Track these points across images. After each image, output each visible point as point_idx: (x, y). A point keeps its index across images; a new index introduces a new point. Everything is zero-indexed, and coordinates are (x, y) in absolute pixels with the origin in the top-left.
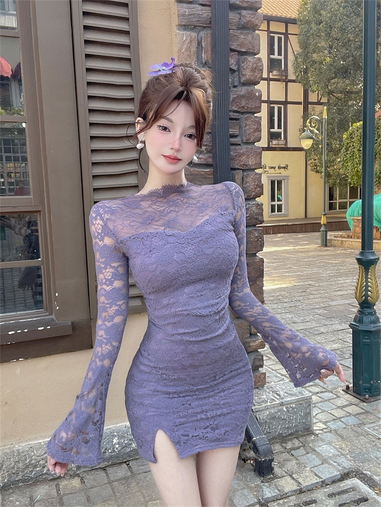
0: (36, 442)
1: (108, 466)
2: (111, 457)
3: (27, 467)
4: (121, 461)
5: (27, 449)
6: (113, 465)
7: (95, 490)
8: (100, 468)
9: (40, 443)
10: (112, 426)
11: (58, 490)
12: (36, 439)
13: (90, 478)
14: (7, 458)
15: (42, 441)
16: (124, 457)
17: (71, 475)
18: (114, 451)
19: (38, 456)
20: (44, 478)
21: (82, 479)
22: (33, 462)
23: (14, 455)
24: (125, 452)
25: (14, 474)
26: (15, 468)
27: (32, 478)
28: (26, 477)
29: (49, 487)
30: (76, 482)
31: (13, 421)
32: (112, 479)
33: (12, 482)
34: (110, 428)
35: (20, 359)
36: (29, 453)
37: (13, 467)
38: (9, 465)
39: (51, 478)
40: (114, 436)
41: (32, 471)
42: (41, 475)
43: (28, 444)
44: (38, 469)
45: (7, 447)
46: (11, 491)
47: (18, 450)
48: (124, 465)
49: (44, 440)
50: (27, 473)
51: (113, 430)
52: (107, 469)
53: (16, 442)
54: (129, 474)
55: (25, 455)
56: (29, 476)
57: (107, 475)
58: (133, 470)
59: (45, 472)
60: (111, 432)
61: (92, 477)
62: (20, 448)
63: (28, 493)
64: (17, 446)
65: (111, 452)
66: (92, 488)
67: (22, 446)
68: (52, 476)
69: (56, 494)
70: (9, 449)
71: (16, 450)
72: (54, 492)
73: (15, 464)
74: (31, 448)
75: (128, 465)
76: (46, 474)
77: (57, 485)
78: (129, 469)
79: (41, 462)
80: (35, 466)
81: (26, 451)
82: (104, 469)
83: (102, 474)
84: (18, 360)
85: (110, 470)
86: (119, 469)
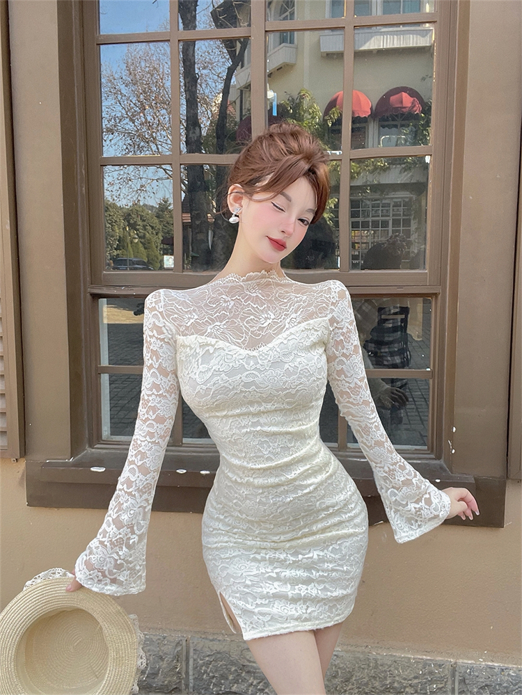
0: (403, 655)
5: (389, 663)
9: (409, 659)
12: (404, 650)
14: (359, 667)
15: (412, 656)
19: (405, 679)
22: (396, 685)
23: (369, 666)
26: (370, 686)
36: (392, 669)
37: (367, 684)
38: (361, 678)
43: (391, 655)
45: (360, 649)
47: (376, 660)
49: (416, 656)
53: (373, 646)
55: (385, 671)
62: (379, 657)
64: (374, 653)
67: (381, 654)
70: (363, 653)
71: (373, 659)
73: (370, 680)
74: (395, 662)
79: (407, 689)
81: (387, 664)
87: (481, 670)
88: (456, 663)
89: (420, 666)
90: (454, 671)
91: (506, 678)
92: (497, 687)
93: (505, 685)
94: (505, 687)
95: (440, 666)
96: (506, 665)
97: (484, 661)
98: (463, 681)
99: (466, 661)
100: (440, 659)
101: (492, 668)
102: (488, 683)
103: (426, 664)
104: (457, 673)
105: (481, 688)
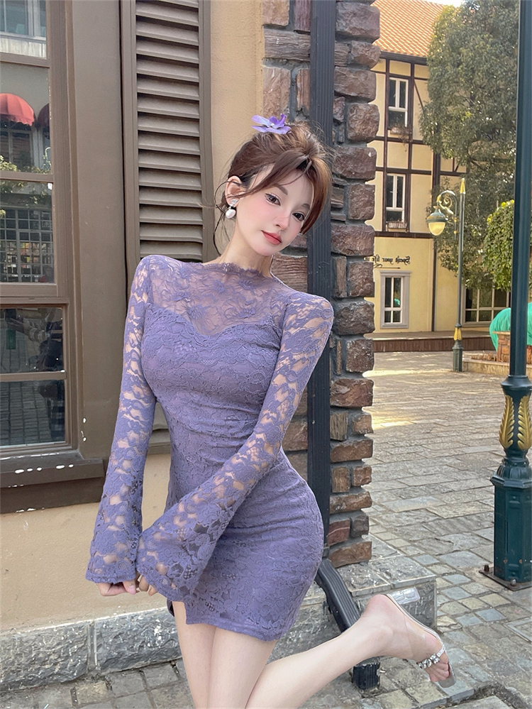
0: (46, 628)
1: (146, 667)
2: (150, 654)
3: (32, 663)
4: (165, 661)
5: (34, 638)
6: (152, 665)
7: (126, 699)
8: (134, 669)
9: (52, 629)
10: (154, 609)
11: (74, 698)
12: (46, 623)
13: (119, 683)
14: (5, 649)
15: (55, 627)
16: (169, 654)
17: (93, 678)
18: (154, 645)
19: (48, 648)
20: (56, 680)
21: (108, 684)
22: (41, 655)
23: (14, 645)
24: (170, 647)
25: (13, 671)
26: (16, 664)
27: (38, 679)
28: (31, 677)
29: (62, 692)
30: (99, 688)
31: (16, 597)
32: (151, 685)
33: (9, 684)
34: (151, 613)
35: (29, 510)
36: (36, 642)
37: (13, 663)
38: (8, 658)
39: (65, 679)
40: (156, 624)
41: (39, 669)
42: (51, 675)
43: (35, 631)
44: (47, 667)
45: (6, 633)
46: (8, 697)
47: (21, 639)
48: (169, 666)
49: (58, 626)
50: (31, 672)
51: (155, 615)
52: (144, 671)
53: (18, 627)
54: (175, 678)
55: (30, 646)
56: (34, 677)
57: (144, 680)
58: (181, 673)
59: (56, 671)
60: (152, 619)
61: (122, 681)
62: (23, 635)
63: (32, 700)
64: (19, 633)
65: (151, 647)
66: (122, 696)
67: (26, 633)
68: (67, 677)
69: (71, 703)
70: (8, 636)
71: (18, 639)
72: (69, 701)
73: (16, 658)
74: (39, 635)
75: (173, 666)
76: (58, 674)
77: (73, 691)
78: (175, 672)
79: (51, 657)
80: (44, 663)
81: (32, 640)
82: (139, 670)
83: (136, 677)
84: (26, 510)
85: (147, 672)
86: (161, 671)
87: (115, 623)
88: (93, 622)
89: (62, 633)
90: (92, 628)
91: (136, 623)
92: (129, 633)
93: (135, 629)
94: (136, 631)
95: (80, 628)
96: (135, 613)
97: (118, 614)
98: (100, 636)
99: (102, 618)
100: (79, 622)
101: (123, 618)
102: (121, 631)
103: (67, 630)
104: (95, 631)
105: (115, 637)
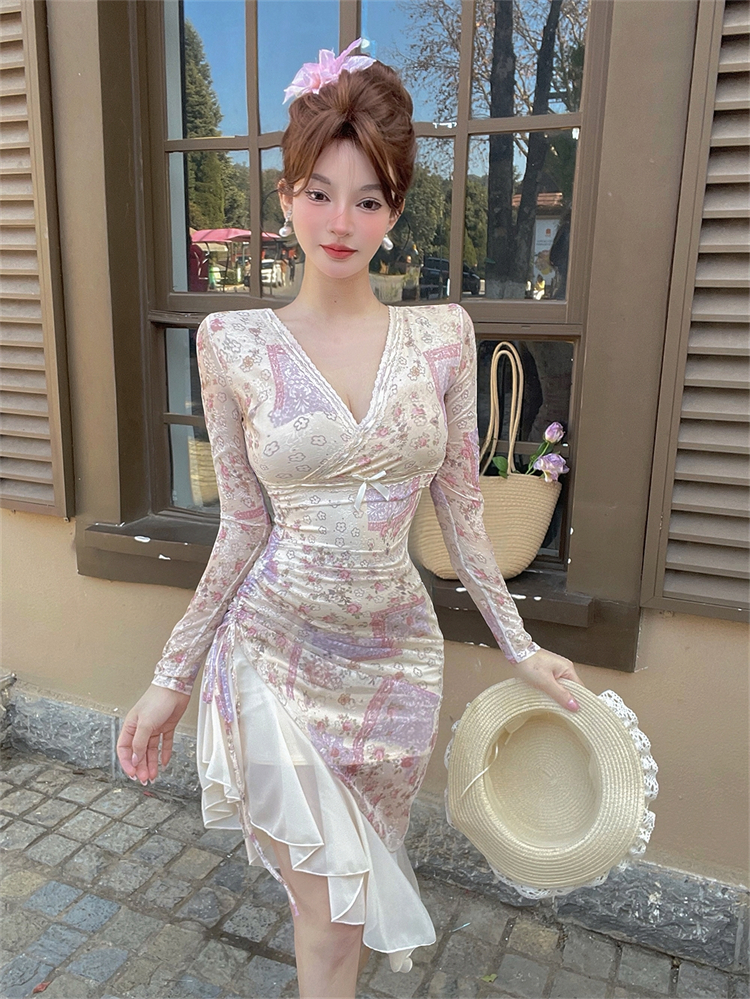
1: (628, 943)
2: (638, 929)
3: (465, 856)
4: (663, 951)
6: (639, 947)
7: (573, 978)
8: (610, 938)
11: (507, 933)
13: (578, 944)
14: (434, 821)
16: (671, 945)
18: (646, 920)
20: (494, 894)
21: (562, 939)
24: (674, 936)
25: (440, 854)
26: (445, 847)
28: (461, 873)
29: (496, 916)
30: (547, 937)
32: (621, 977)
33: (436, 869)
35: (481, 645)
37: (441, 844)
38: (436, 836)
39: (506, 900)
40: (654, 888)
41: (472, 869)
42: (487, 884)
46: (431, 884)
48: (666, 964)
50: (462, 866)
51: (654, 874)
52: (623, 948)
54: (665, 989)
56: (467, 876)
57: (617, 962)
58: (679, 985)
60: (647, 876)
61: (583, 947)
63: (455, 906)
65: (639, 918)
66: (571, 970)
68: (508, 898)
69: (499, 939)
72: (497, 934)
73: (445, 839)
75: (674, 966)
77: (511, 922)
82: (618, 945)
83: (608, 952)
84: (477, 644)
85: (628, 955)
86: (649, 965)
93: (616, 879)
94: (617, 883)
